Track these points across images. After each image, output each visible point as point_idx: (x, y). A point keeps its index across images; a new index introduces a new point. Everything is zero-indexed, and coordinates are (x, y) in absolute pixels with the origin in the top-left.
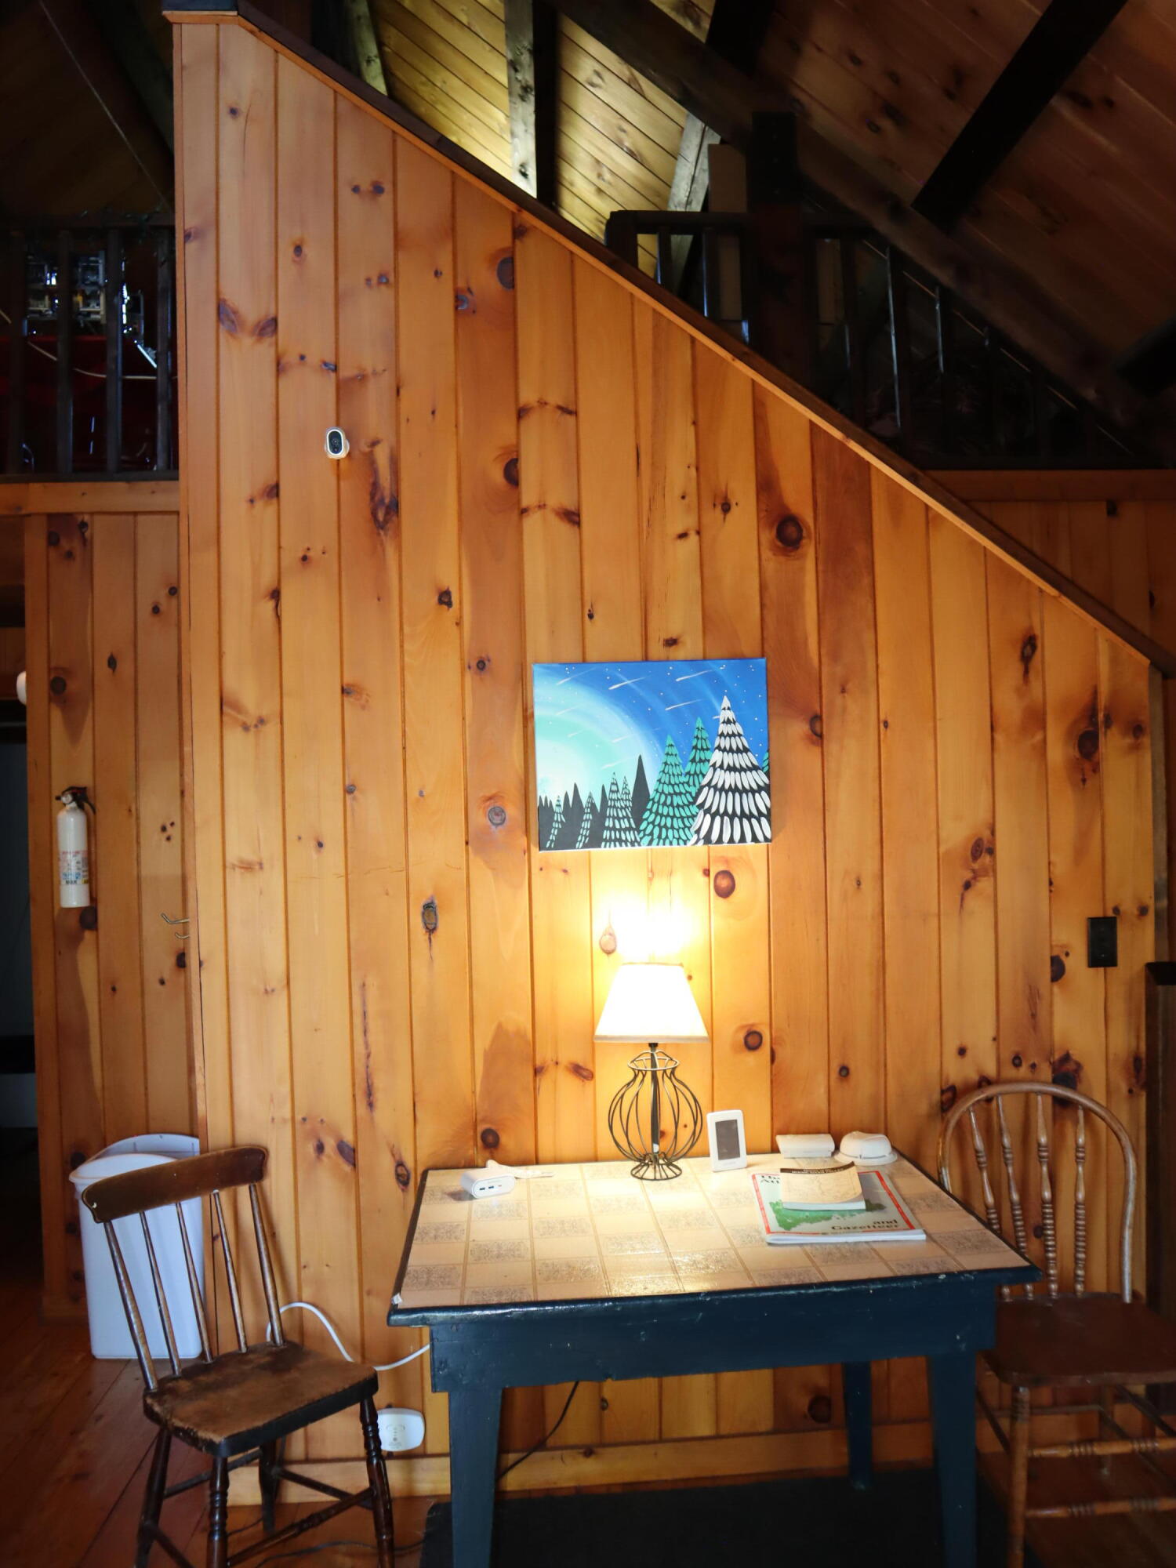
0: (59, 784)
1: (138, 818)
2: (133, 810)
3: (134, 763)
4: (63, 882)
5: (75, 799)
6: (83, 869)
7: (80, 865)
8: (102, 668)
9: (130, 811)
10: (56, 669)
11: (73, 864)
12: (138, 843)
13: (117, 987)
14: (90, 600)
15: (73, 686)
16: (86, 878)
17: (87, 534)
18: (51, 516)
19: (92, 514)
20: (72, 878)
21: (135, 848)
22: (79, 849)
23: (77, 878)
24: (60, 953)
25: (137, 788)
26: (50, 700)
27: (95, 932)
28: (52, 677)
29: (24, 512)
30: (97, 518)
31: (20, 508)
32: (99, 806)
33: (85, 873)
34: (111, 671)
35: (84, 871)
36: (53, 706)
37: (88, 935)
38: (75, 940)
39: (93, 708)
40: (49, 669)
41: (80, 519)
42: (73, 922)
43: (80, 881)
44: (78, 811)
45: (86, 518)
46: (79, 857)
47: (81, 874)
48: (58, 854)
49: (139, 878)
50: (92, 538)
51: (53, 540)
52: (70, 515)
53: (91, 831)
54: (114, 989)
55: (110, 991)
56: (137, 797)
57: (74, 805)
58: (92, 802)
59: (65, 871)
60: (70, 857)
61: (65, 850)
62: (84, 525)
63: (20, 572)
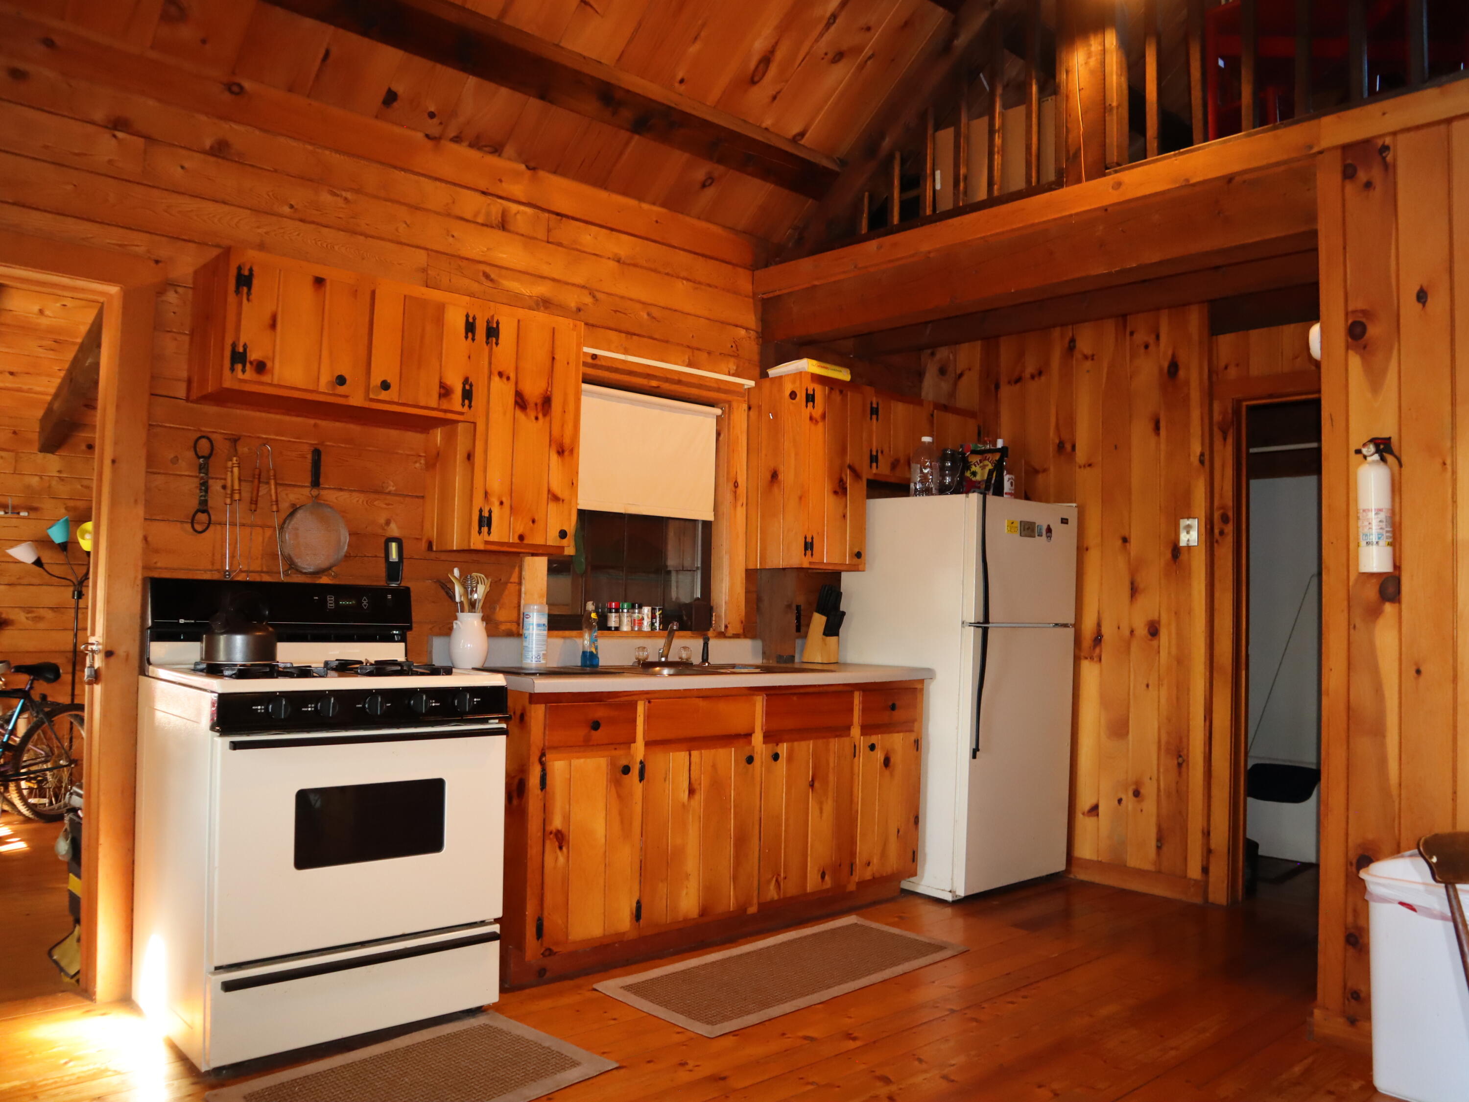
0: (1358, 435)
1: (1454, 472)
2: (1448, 462)
3: (1449, 408)
4: (1363, 543)
5: (1378, 451)
6: (1388, 529)
7: (1383, 525)
8: (1410, 303)
9: (1444, 464)
10: (1354, 312)
11: (1375, 523)
12: (1454, 502)
13: (1422, 669)
14: (1394, 226)
15: (1373, 331)
16: (1390, 540)
17: (1389, 158)
18: (1346, 148)
19: (1394, 134)
20: (1374, 539)
21: (1450, 508)
22: (1381, 507)
23: (1379, 538)
24: (1355, 627)
25: (1453, 439)
26: (1348, 348)
27: (1397, 605)
28: (1350, 321)
29: (1316, 149)
30: (1401, 138)
31: (1311, 147)
32: (1404, 459)
33: (1389, 534)
34: (1421, 305)
35: (1387, 532)
36: (1351, 352)
37: (1388, 608)
38: (1374, 613)
39: (1399, 350)
40: (1347, 314)
41: (1380, 143)
42: (1371, 592)
43: (1383, 543)
44: (1382, 463)
45: (1388, 141)
46: (1382, 516)
47: (1384, 534)
48: (1357, 512)
49: (1454, 543)
50: (1395, 159)
51: (1349, 173)
52: (1367, 142)
53: (1396, 488)
54: (1418, 672)
55: (1413, 672)
56: (1453, 447)
57: (1376, 457)
58: (1397, 453)
59: (1366, 530)
60: (1372, 515)
61: (1365, 507)
62: (1385, 148)
63: (1312, 217)
